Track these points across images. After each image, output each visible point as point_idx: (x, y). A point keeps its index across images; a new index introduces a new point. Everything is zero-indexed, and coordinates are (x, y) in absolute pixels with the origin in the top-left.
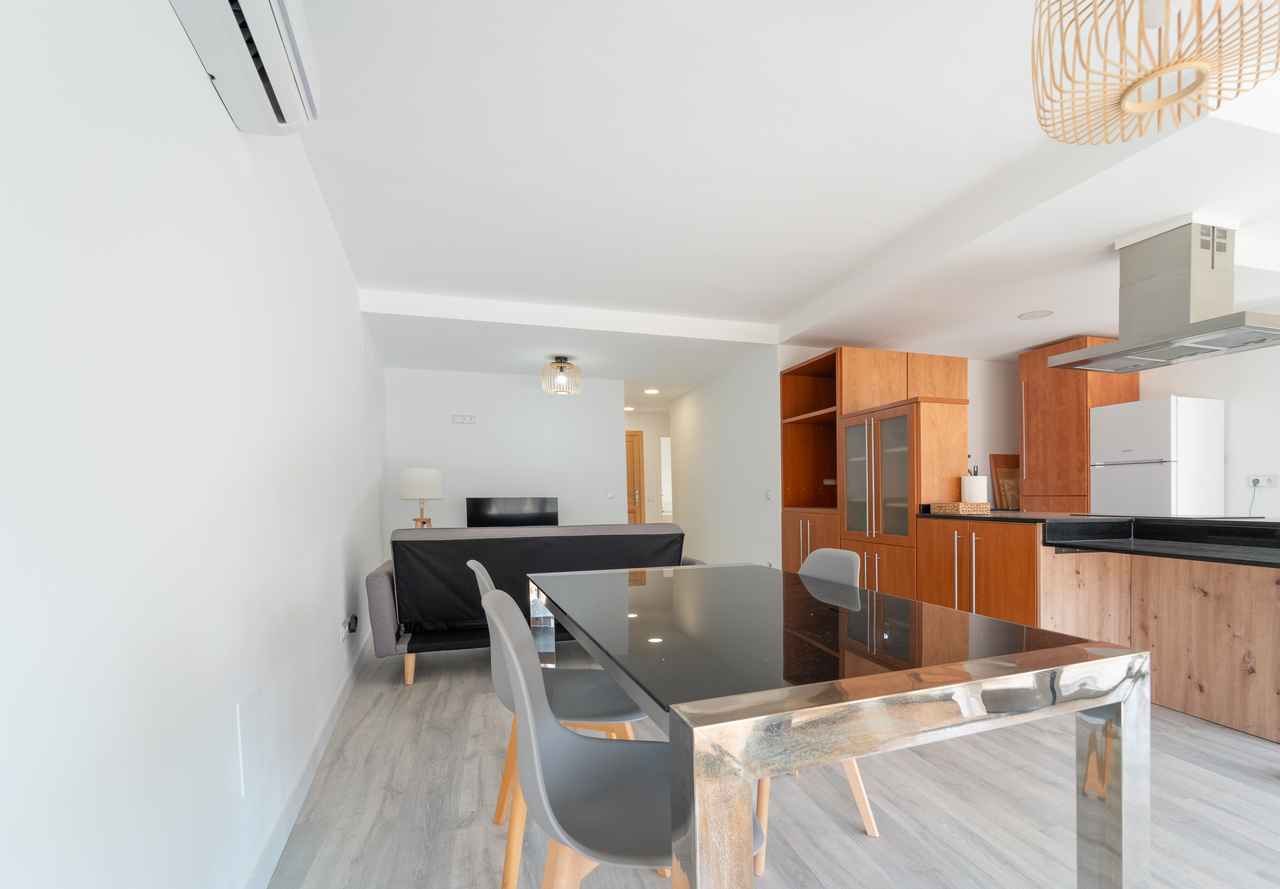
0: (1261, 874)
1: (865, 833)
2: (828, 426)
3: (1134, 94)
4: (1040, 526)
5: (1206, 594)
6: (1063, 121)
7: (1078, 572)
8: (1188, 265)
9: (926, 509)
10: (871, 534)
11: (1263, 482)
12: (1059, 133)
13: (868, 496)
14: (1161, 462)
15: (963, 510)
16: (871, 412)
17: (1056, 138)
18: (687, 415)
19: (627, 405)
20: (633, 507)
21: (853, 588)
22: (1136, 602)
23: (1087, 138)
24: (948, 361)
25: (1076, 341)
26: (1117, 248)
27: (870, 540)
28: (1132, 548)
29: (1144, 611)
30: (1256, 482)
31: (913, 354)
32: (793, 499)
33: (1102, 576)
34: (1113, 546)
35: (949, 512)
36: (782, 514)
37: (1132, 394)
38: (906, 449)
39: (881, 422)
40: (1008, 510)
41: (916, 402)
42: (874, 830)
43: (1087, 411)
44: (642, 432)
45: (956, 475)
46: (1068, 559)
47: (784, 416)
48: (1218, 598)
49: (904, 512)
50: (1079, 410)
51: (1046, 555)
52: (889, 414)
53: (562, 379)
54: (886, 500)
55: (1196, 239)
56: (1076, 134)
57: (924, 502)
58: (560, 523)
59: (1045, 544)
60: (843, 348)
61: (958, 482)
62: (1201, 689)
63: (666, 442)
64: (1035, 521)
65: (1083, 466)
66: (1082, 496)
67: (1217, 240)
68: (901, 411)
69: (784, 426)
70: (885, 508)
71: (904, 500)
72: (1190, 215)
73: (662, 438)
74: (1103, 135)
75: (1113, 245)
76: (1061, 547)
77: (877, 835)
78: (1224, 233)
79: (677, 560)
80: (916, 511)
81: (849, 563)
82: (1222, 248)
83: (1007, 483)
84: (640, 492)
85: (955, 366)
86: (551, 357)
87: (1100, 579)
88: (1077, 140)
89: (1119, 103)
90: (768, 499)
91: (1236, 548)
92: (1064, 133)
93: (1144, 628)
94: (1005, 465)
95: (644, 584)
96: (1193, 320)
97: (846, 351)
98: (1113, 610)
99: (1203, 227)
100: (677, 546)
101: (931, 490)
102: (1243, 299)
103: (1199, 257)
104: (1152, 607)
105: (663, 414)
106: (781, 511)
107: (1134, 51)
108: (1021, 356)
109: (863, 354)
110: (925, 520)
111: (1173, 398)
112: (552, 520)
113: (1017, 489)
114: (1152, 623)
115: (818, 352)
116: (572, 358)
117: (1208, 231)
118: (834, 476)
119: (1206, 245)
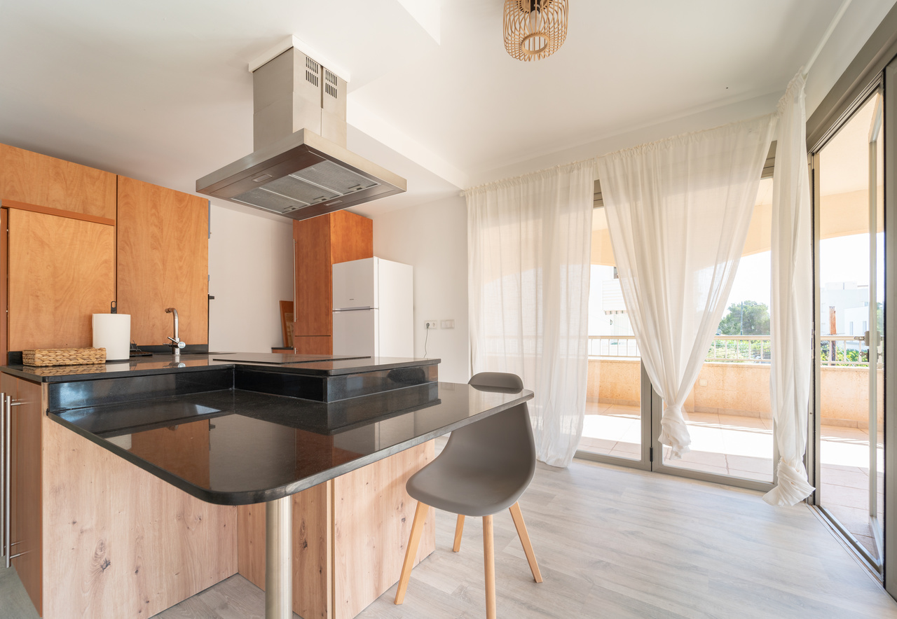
8: (292, 91)
9: (16, 359)
11: (431, 326)
14: (369, 309)
26: (250, 70)
30: (428, 325)
43: (331, 266)
55: (301, 69)
65: (328, 312)
78: (334, 79)
82: (332, 92)
99: (309, 59)
103: (305, 87)
111: (375, 259)
119: (309, 77)
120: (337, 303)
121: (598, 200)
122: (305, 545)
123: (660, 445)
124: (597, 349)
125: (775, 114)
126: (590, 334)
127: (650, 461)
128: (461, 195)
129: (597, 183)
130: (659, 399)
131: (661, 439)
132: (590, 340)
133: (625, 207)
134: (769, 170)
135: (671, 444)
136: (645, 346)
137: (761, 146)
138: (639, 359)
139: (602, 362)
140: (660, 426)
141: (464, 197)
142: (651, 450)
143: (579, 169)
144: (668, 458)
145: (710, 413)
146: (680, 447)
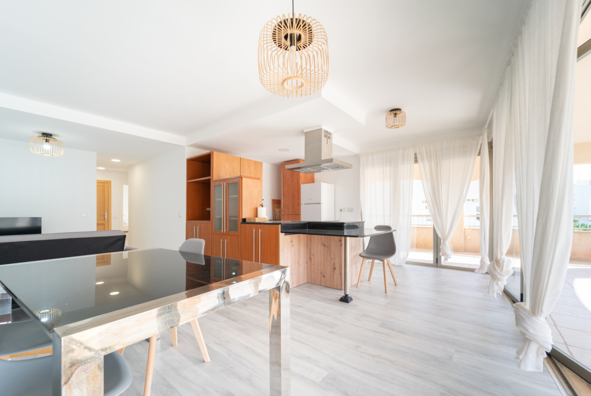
0: (330, 332)
1: (204, 362)
2: (207, 184)
3: (286, 82)
4: (280, 225)
5: (325, 246)
6: (270, 85)
7: (292, 242)
8: (321, 141)
9: (244, 220)
10: (224, 231)
11: (343, 210)
12: (269, 88)
13: (223, 215)
14: (319, 203)
15: (257, 220)
16: (224, 180)
17: (268, 89)
18: (138, 174)
19: (98, 166)
20: (102, 222)
21: (201, 255)
22: (308, 250)
23: (277, 92)
24: (256, 163)
25: (296, 161)
26: (304, 132)
27: (223, 234)
28: (307, 232)
29: (310, 253)
30: (341, 210)
31: (243, 159)
32: (191, 217)
33: (299, 243)
34: (300, 232)
35: (252, 221)
36: (186, 224)
37: (312, 181)
38: (237, 196)
39: (228, 184)
40: (277, 220)
41: (241, 177)
42: (207, 358)
43: (300, 185)
44: (110, 182)
45: (255, 207)
46: (289, 237)
47: (188, 179)
48: (328, 247)
49: (236, 221)
50: (298, 185)
51: (282, 236)
52: (231, 181)
53: (47, 147)
54: (230, 217)
55: (323, 134)
56: (274, 90)
57: (244, 217)
58: (43, 232)
59: (282, 232)
60: (214, 152)
61: (256, 210)
62: (324, 276)
63: (126, 188)
64: (278, 224)
65: (299, 204)
66: (298, 214)
67: (328, 135)
68: (235, 181)
69: (188, 184)
70: (229, 220)
71: (236, 217)
72: (321, 126)
73: (124, 186)
74: (282, 92)
75: (303, 131)
76: (287, 233)
77: (209, 360)
78: (330, 133)
79: (121, 248)
80: (241, 221)
81: (200, 244)
82: (329, 138)
83: (277, 210)
84: (108, 214)
85: (258, 165)
86: (39, 132)
87: (298, 243)
88: (275, 92)
89: (283, 84)
90: (180, 217)
91: (331, 231)
92: (271, 89)
93: (310, 259)
94: (276, 203)
95: (110, 264)
96: (322, 159)
97: (215, 153)
98: (302, 254)
99: (325, 130)
100: (121, 242)
101: (246, 214)
102: (335, 154)
103: (324, 139)
104: (312, 252)
105: (125, 173)
106: (185, 222)
107: (277, 68)
108: (281, 164)
109: (222, 155)
110: (244, 225)
111: (322, 183)
112: (37, 230)
113: (280, 212)
114: (312, 257)
115: (204, 152)
116: (55, 135)
117: (326, 132)
118: (209, 207)
119: (325, 136)
120: (303, 202)
121: (416, 161)
122: (335, 269)
123: (440, 257)
124: (416, 222)
125: (482, 134)
126: (413, 214)
127: (437, 263)
128: (357, 156)
129: (416, 154)
130: (440, 239)
131: (440, 254)
132: (412, 217)
133: (427, 164)
134: (479, 154)
135: (444, 255)
136: (435, 220)
137: (477, 145)
138: (432, 226)
139: (418, 228)
140: (440, 249)
141: (359, 157)
142: (437, 259)
143: (408, 149)
144: (443, 261)
145: (472, 252)
146: (447, 256)
